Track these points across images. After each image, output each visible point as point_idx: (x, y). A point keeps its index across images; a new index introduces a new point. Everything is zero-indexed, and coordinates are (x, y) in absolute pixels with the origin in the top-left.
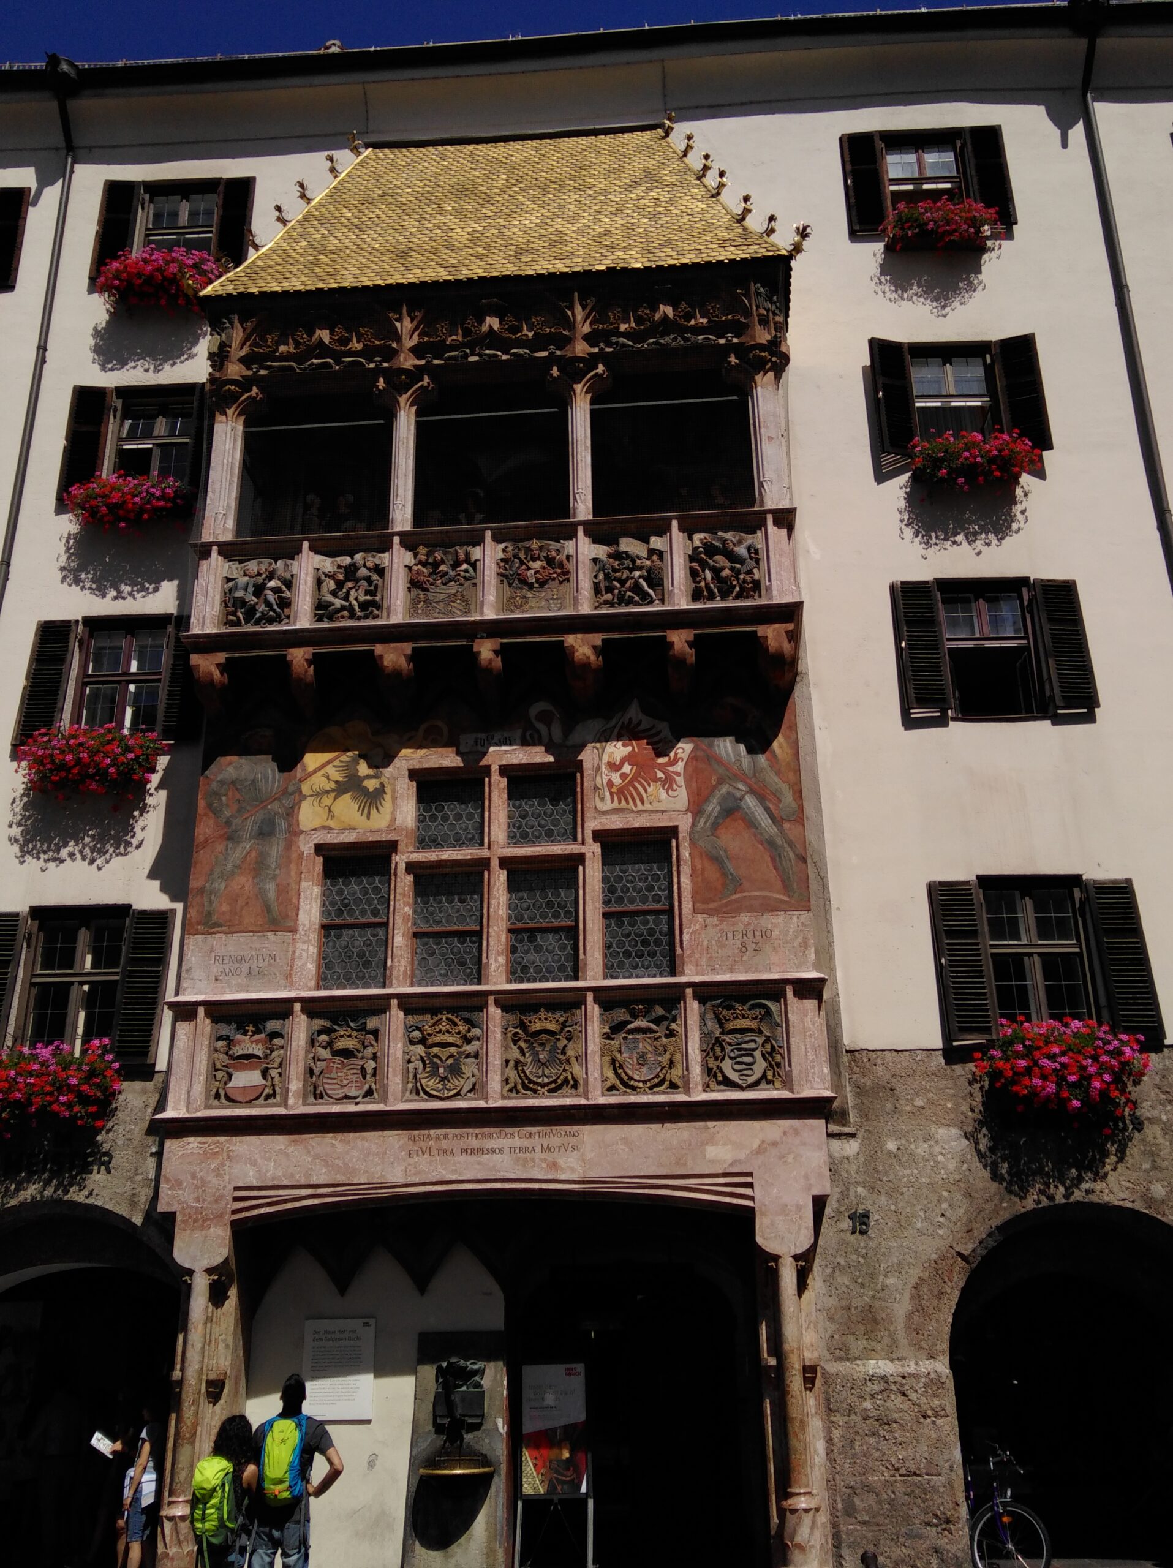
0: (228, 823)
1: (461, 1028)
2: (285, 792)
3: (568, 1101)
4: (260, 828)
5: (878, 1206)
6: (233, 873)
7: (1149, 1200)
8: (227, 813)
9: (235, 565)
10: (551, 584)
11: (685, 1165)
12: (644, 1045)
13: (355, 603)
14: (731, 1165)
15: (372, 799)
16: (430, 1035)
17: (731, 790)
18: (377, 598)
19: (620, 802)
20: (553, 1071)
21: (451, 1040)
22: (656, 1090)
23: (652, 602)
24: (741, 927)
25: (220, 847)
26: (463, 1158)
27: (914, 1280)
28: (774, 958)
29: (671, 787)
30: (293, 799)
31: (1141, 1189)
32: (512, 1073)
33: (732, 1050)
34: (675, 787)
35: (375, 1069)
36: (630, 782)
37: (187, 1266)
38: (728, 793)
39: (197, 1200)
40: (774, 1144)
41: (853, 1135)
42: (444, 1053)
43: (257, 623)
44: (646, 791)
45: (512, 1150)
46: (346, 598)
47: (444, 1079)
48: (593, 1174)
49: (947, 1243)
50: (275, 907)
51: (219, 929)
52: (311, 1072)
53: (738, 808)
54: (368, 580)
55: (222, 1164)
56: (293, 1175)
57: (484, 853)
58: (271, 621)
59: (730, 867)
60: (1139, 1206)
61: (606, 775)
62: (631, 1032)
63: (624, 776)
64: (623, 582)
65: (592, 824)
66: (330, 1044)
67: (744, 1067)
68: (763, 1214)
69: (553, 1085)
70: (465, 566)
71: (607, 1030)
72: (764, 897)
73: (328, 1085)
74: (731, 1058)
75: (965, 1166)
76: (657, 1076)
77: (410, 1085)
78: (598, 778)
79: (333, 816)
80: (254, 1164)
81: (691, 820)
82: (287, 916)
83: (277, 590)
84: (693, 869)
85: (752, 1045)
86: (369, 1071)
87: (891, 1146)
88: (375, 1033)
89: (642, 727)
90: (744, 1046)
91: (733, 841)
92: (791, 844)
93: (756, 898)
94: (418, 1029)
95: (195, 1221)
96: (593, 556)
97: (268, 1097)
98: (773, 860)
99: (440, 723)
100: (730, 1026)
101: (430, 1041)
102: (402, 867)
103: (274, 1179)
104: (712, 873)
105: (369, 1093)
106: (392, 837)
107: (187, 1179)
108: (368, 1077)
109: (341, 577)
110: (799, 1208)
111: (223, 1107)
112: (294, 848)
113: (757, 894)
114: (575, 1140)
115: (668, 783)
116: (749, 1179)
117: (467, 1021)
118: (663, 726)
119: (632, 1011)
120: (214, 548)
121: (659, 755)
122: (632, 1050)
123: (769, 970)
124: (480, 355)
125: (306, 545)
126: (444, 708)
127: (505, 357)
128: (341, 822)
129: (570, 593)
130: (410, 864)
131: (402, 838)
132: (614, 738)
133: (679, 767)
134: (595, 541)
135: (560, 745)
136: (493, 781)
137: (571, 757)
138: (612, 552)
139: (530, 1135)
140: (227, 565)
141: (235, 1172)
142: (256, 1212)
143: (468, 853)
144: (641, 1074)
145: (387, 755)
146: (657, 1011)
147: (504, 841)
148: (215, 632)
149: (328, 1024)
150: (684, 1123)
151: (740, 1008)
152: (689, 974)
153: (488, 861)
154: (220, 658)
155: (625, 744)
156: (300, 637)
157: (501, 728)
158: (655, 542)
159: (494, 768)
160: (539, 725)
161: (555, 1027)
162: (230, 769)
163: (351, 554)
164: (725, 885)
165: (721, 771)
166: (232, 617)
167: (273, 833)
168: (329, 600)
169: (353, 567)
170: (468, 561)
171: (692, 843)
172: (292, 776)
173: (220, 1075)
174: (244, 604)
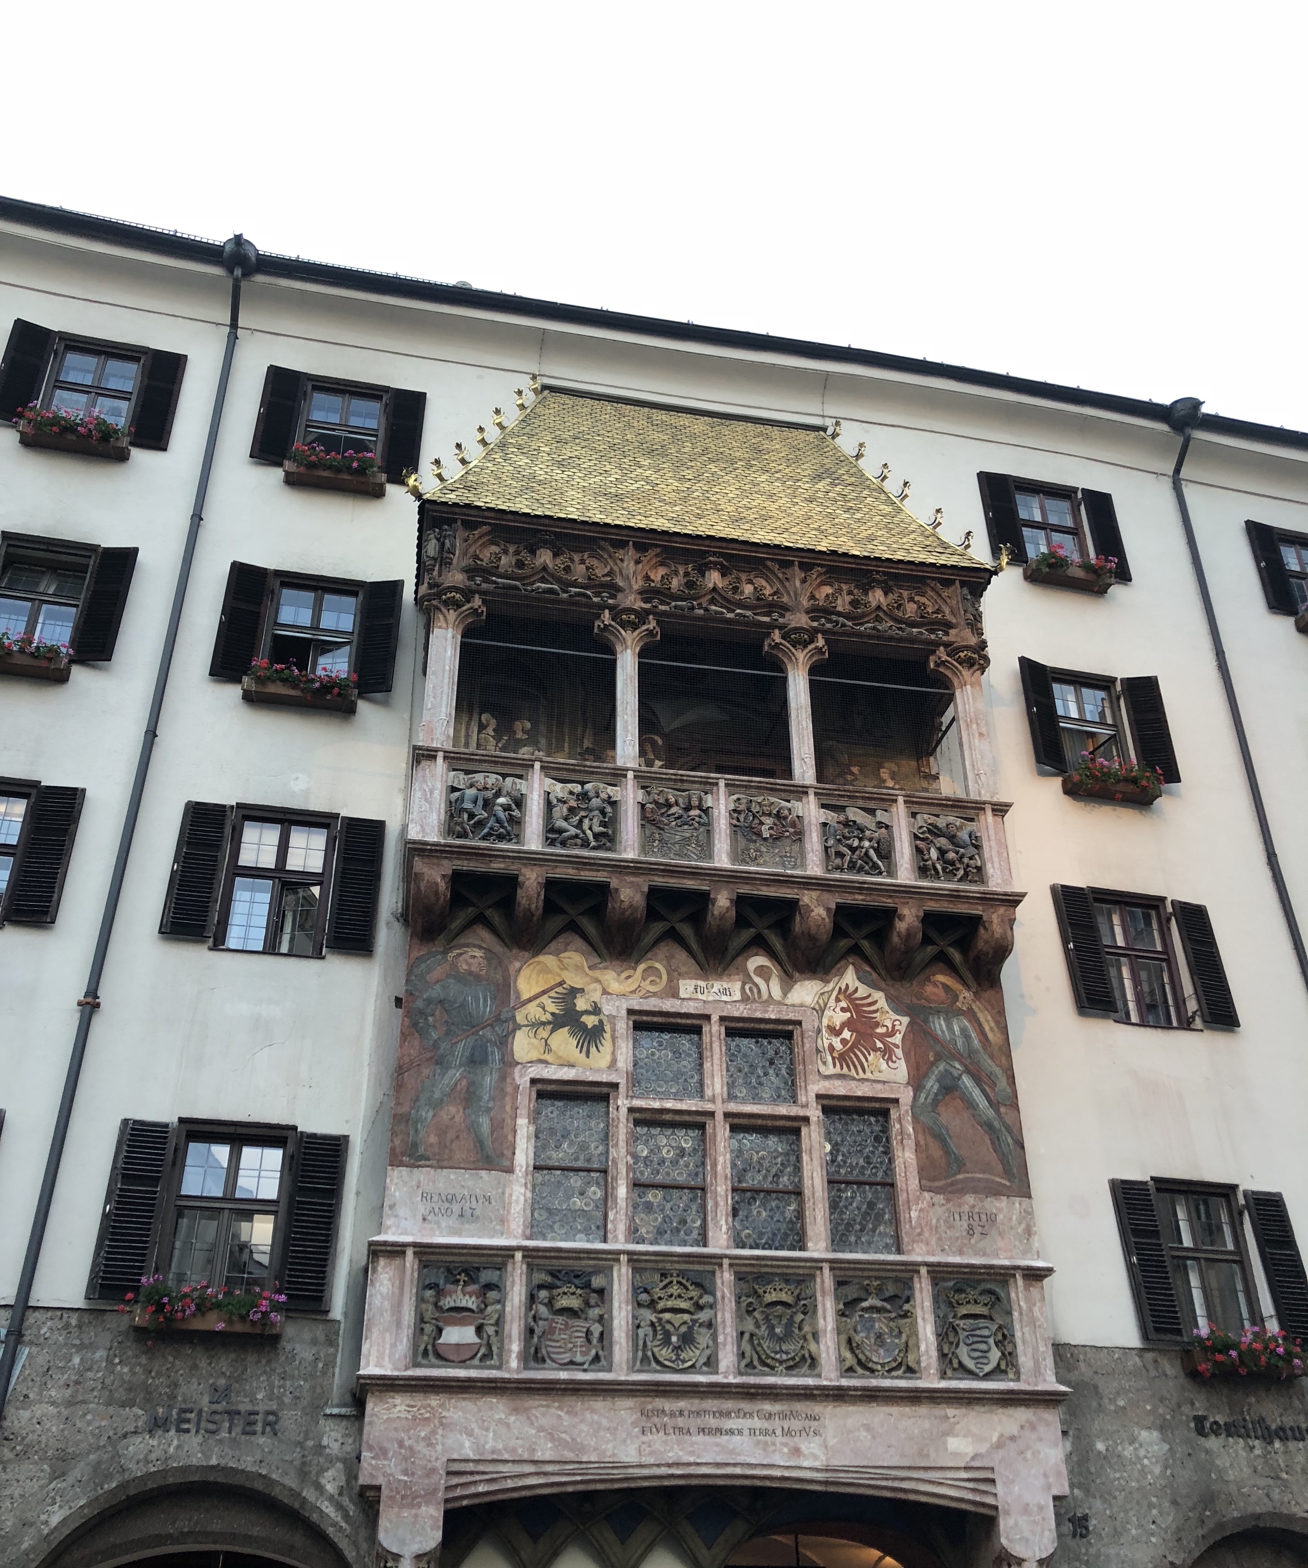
1: (693, 1294)
2: (498, 1019)
3: (810, 1382)
4: (472, 1055)
5: (1094, 1510)
6: (442, 1101)
8: (434, 1035)
9: (462, 776)
10: (786, 842)
11: (928, 1456)
12: (881, 1325)
13: (589, 832)
14: (973, 1458)
15: (590, 1037)
16: (660, 1298)
17: (948, 1067)
18: (610, 832)
19: (842, 1068)
20: (791, 1347)
21: (683, 1305)
22: (894, 1373)
23: (880, 873)
24: (966, 1208)
25: (426, 1072)
26: (701, 1438)
28: (1000, 1243)
29: (890, 1058)
30: (506, 1026)
32: (747, 1347)
33: (967, 1336)
34: (894, 1058)
35: (602, 1334)
36: (850, 1049)
37: (394, 1550)
38: (946, 1071)
39: (406, 1474)
40: (1013, 1438)
41: (1066, 1433)
42: (678, 1319)
43: (484, 838)
44: (867, 1060)
45: (752, 1432)
46: (579, 825)
47: (677, 1349)
48: (836, 1462)
49: (1159, 1552)
50: (488, 1142)
51: (428, 1163)
52: (531, 1331)
53: (957, 1086)
54: (603, 812)
55: (434, 1432)
56: (514, 1450)
57: (709, 1107)
58: (501, 838)
59: (952, 1146)
61: (826, 1040)
62: (863, 1310)
63: (844, 1042)
64: (853, 850)
65: (812, 1087)
66: (550, 1304)
67: (979, 1354)
68: (1006, 1513)
69: (791, 1363)
70: (697, 812)
71: (841, 1306)
72: (987, 1180)
73: (549, 1347)
74: (967, 1345)
75: (1169, 1472)
76: (895, 1360)
77: (640, 1354)
78: (819, 1041)
79: (550, 1051)
80: (470, 1434)
81: (912, 1094)
82: (503, 1155)
83: (507, 808)
84: (917, 1144)
85: (986, 1332)
86: (596, 1334)
87: (1100, 1446)
88: (601, 1292)
89: (856, 995)
90: (978, 1332)
91: (953, 1119)
92: (1007, 1128)
93: (979, 1180)
94: (646, 1291)
95: (403, 1497)
96: (822, 820)
97: (484, 1357)
98: (992, 1143)
99: (658, 965)
100: (963, 1311)
101: (661, 1305)
102: (624, 1111)
103: (493, 1452)
104: (937, 1152)
105: (597, 1358)
106: (613, 1078)
107: (393, 1448)
108: (595, 1341)
109: (573, 804)
110: (1041, 1508)
111: (433, 1366)
112: (509, 1080)
113: (981, 1176)
114: (816, 1423)
115: (888, 1053)
116: (991, 1476)
117: (698, 1285)
118: (879, 996)
119: (866, 1290)
120: (440, 755)
121: (877, 1025)
122: (869, 1329)
123: (997, 1256)
124: (706, 610)
125: (537, 765)
126: (663, 950)
127: (730, 615)
128: (559, 1057)
129: (803, 853)
130: (631, 1110)
131: (622, 1082)
132: (832, 1002)
133: (897, 1039)
134: (823, 806)
135: (779, 1003)
136: (714, 1031)
137: (791, 1016)
138: (842, 818)
139: (770, 1416)
140: (452, 773)
141: (449, 1442)
142: (472, 1490)
143: (690, 1104)
144: (879, 1357)
145: (605, 992)
146: (890, 1290)
147: (725, 1096)
148: (443, 841)
149: (549, 1279)
150: (923, 1410)
151: (972, 1294)
152: (918, 1254)
153: (712, 1114)
154: (448, 867)
155: (843, 1010)
156: (532, 859)
157: (720, 976)
158: (880, 815)
159: (715, 1018)
160: (758, 980)
161: (789, 1299)
162: (437, 987)
163: (583, 784)
164: (949, 1164)
165: (938, 1048)
166: (458, 828)
167: (484, 1061)
168: (561, 824)
169: (584, 796)
170: (700, 807)
171: (914, 1117)
172: (506, 1001)
173: (428, 1328)
174: (471, 816)
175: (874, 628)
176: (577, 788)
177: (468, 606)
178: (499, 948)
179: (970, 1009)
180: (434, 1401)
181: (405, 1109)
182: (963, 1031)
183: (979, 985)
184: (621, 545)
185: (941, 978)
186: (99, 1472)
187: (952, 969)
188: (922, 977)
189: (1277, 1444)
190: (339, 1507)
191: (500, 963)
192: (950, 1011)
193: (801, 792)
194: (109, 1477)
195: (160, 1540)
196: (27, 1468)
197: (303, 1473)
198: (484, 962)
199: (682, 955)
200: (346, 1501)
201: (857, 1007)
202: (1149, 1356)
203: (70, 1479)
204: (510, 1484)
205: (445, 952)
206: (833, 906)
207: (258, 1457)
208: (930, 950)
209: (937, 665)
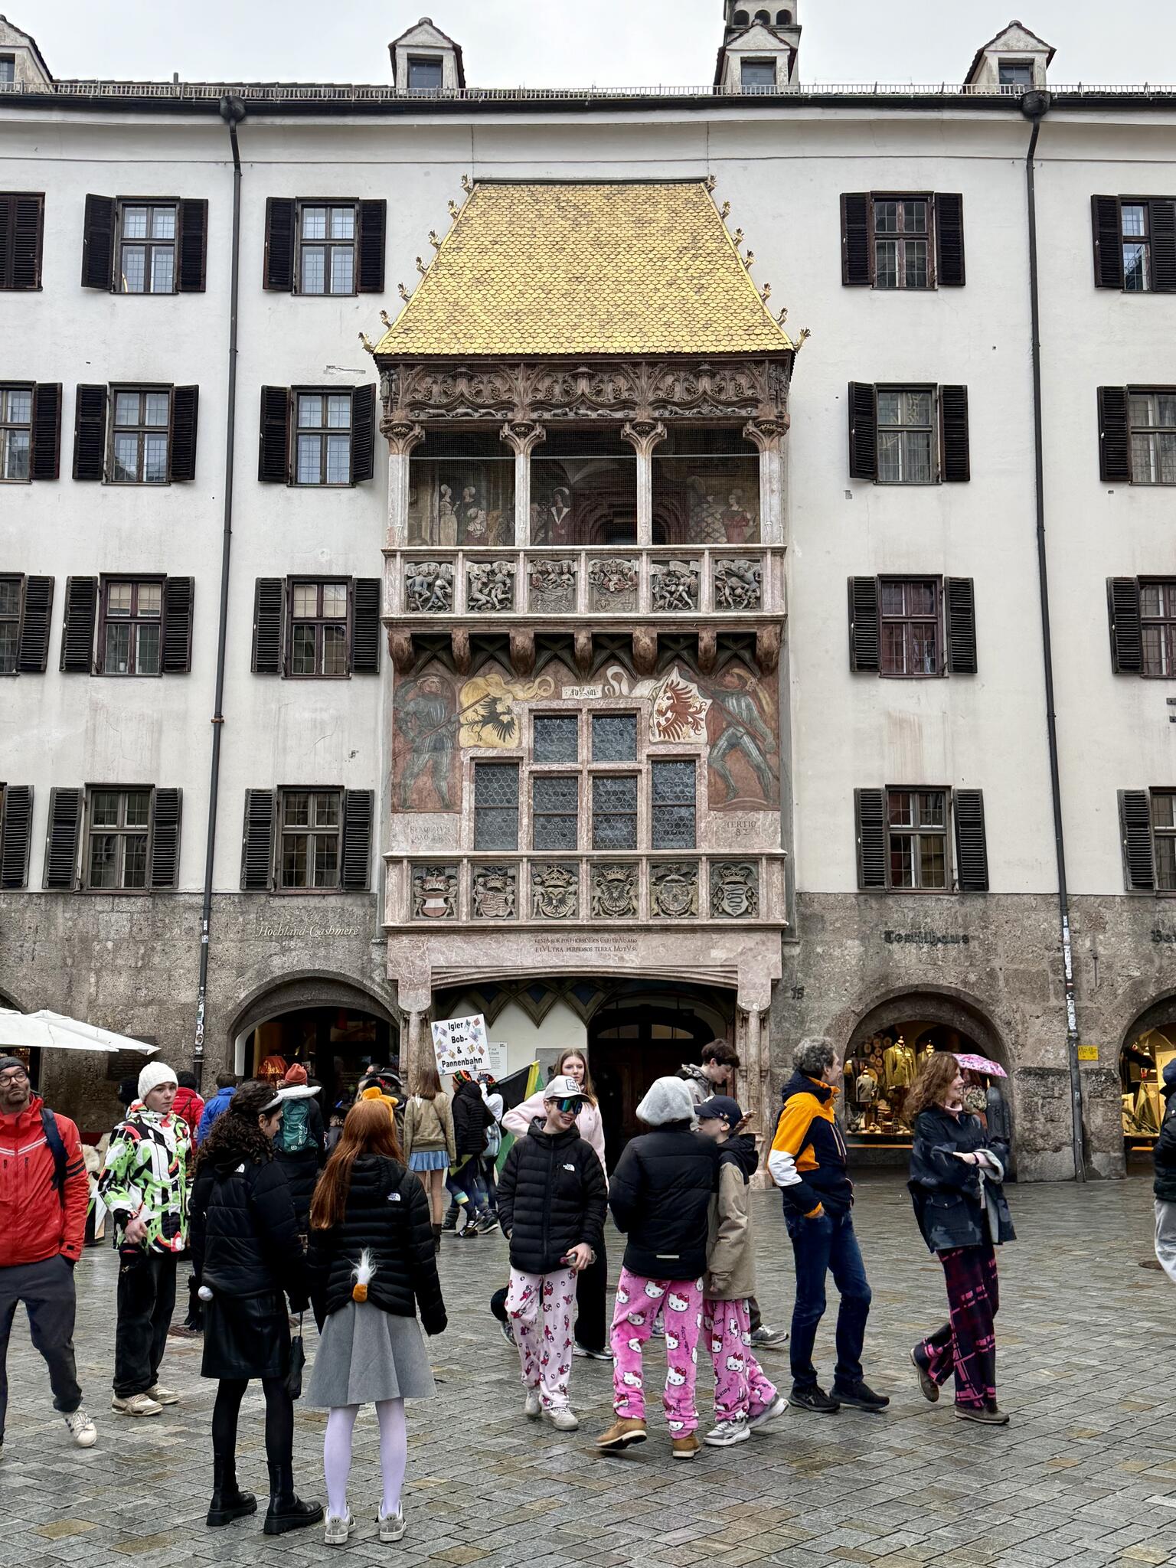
0: (413, 741)
1: (566, 877)
2: (449, 721)
3: (631, 922)
4: (435, 745)
5: (810, 985)
6: (418, 774)
7: (965, 983)
8: (412, 734)
9: (414, 568)
10: (626, 592)
11: (699, 960)
12: (676, 889)
13: (495, 599)
14: (725, 961)
15: (506, 728)
16: (547, 880)
17: (735, 731)
18: (509, 596)
19: (664, 737)
20: (622, 904)
21: (560, 884)
22: (683, 916)
23: (690, 609)
24: (737, 819)
25: (408, 757)
26: (568, 953)
27: (824, 1027)
28: (756, 840)
29: (697, 728)
30: (453, 725)
31: (962, 977)
32: (596, 904)
33: (729, 894)
34: (699, 728)
35: (514, 900)
36: (671, 724)
37: (406, 1009)
38: (733, 733)
39: (411, 974)
40: (751, 949)
41: (798, 943)
42: (557, 891)
43: (430, 609)
44: (681, 730)
45: (598, 949)
46: (489, 595)
47: (556, 907)
48: (645, 964)
49: (847, 1005)
50: (447, 797)
51: (413, 810)
52: (475, 900)
53: (739, 743)
54: (504, 584)
55: (424, 953)
56: (467, 961)
57: (579, 767)
58: (440, 608)
59: (732, 781)
60: (960, 987)
61: (656, 719)
62: (667, 881)
64: (671, 593)
65: (646, 750)
66: (485, 885)
67: (736, 904)
68: (743, 988)
69: (622, 912)
70: (567, 576)
71: (654, 880)
73: (484, 908)
74: (728, 899)
75: (862, 963)
76: (684, 909)
77: (535, 910)
78: (652, 720)
79: (481, 739)
80: (443, 953)
81: (708, 750)
83: (443, 588)
84: (709, 781)
85: (741, 892)
86: (510, 901)
87: (819, 950)
88: (513, 878)
89: (679, 687)
90: (736, 892)
91: (735, 766)
92: (770, 768)
94: (539, 876)
95: (410, 985)
96: (652, 573)
97: (449, 915)
98: (759, 778)
99: (548, 678)
100: (728, 880)
101: (547, 884)
102: (526, 774)
103: (456, 962)
104: (721, 785)
105: (511, 913)
106: (520, 754)
107: (402, 961)
108: (510, 904)
109: (485, 580)
110: (763, 985)
111: (421, 920)
114: (634, 944)
115: (696, 725)
116: (735, 969)
117: (569, 872)
118: (694, 688)
119: (670, 870)
120: (398, 554)
121: (690, 706)
122: (669, 892)
123: (754, 848)
124: (576, 413)
125: (461, 555)
126: (551, 668)
127: (593, 415)
128: (486, 743)
129: (637, 600)
130: (531, 772)
131: (525, 755)
132: (661, 694)
133: (703, 715)
134: (654, 562)
135: (627, 697)
136: (584, 717)
137: (634, 705)
138: (665, 571)
139: (607, 941)
140: (407, 566)
141: (432, 958)
142: (445, 981)
143: (567, 766)
144: (674, 907)
145: (515, 699)
146: (685, 870)
147: (590, 759)
148: (403, 616)
149: (484, 871)
150: (698, 935)
151: (734, 870)
152: (704, 848)
153: (581, 772)
154: (407, 633)
155: (668, 698)
156: (459, 623)
157: (589, 683)
158: (693, 566)
159: (585, 710)
160: (613, 683)
161: (622, 877)
162: (412, 704)
163: (491, 563)
164: (728, 794)
165: (729, 719)
166: (413, 605)
167: (443, 748)
168: (478, 595)
169: (493, 572)
170: (569, 572)
171: (710, 766)
172: (453, 711)
173: (418, 900)
174: (421, 595)
175: (699, 413)
176: (488, 567)
177: (412, 434)
178: (448, 676)
179: (754, 691)
180: (423, 938)
181: (397, 781)
182: (748, 706)
183: (762, 673)
184: (514, 366)
185: (736, 670)
186: (260, 974)
187: (743, 663)
188: (724, 670)
189: (940, 945)
190: (383, 988)
191: (449, 684)
192: (741, 692)
193: (637, 554)
194: (265, 976)
195: (297, 1003)
196: (224, 973)
197: (363, 972)
198: (439, 686)
199: (564, 670)
200: (386, 986)
201: (678, 696)
202: (862, 898)
203: (247, 977)
204: (465, 978)
205: (415, 681)
206: (655, 636)
207: (339, 965)
208: (727, 654)
209: (747, 435)
